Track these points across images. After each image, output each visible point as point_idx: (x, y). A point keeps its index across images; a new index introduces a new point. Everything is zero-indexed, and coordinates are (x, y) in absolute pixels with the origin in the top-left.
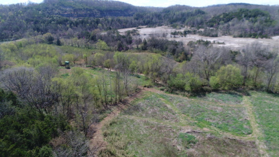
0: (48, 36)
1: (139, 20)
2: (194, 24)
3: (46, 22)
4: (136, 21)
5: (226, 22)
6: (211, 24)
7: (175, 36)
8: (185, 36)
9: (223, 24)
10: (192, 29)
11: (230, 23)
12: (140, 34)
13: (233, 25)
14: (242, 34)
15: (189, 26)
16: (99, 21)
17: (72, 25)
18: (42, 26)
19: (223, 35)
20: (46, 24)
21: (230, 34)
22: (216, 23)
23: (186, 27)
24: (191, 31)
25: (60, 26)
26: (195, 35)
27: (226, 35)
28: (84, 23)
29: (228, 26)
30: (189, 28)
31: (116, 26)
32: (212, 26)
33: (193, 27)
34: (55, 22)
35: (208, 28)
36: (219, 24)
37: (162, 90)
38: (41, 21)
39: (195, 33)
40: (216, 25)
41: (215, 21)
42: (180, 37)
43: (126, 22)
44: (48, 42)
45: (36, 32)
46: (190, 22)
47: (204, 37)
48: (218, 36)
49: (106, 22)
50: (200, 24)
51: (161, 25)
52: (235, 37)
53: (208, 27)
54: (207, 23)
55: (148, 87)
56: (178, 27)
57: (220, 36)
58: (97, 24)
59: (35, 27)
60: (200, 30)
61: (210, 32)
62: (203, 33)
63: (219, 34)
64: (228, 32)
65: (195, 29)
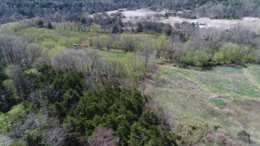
0: (38, 20)
1: (118, 3)
2: (172, 7)
3: (30, 6)
4: (115, 4)
5: (201, 5)
6: (188, 6)
7: (159, 18)
8: (168, 18)
9: (198, 7)
10: (171, 12)
11: (205, 6)
12: (126, 17)
13: (208, 8)
14: (217, 16)
15: (168, 9)
16: (82, 5)
17: (57, 8)
18: (27, 10)
19: (200, 17)
20: (29, 8)
21: (207, 16)
22: (192, 6)
23: (164, 9)
24: (171, 13)
25: (45, 10)
26: (175, 17)
27: (203, 17)
28: (68, 6)
29: (204, 9)
30: (168, 10)
31: (99, 9)
32: (189, 9)
33: (171, 9)
34: (39, 5)
35: (185, 11)
36: (195, 7)
37: (175, 66)
38: (24, 5)
39: (175, 15)
40: (193, 7)
41: (191, 4)
42: (163, 19)
43: (107, 5)
44: (38, 26)
45: (21, 15)
46: (168, 5)
47: (185, 19)
48: (197, 18)
49: (89, 5)
50: (177, 7)
51: (140, 8)
52: (211, 18)
53: (186, 9)
54: (184, 6)
55: (162, 64)
56: (158, 10)
58: (80, 7)
59: (19, 10)
60: (179, 12)
61: (189, 14)
62: (182, 15)
63: (197, 16)
64: (205, 14)
65: (174, 11)
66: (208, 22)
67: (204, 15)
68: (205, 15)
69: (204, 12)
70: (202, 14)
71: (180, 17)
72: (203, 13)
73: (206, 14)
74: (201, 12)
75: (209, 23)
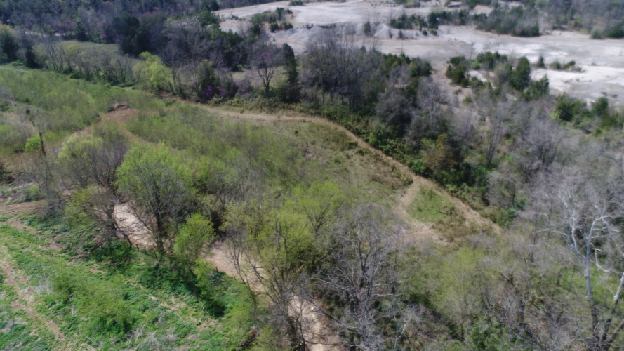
7: (403, 31)
8: (435, 34)
10: (453, 6)
12: (295, 26)
19: (554, 28)
21: (577, 27)
24: (450, 13)
26: (464, 27)
27: (563, 29)
35: (502, 3)
39: (462, 19)
42: (417, 35)
47: (496, 35)
48: (541, 31)
52: (596, 36)
57: (548, 34)
60: (481, 10)
61: (513, 18)
62: (489, 21)
63: (543, 25)
64: (572, 19)
65: (462, 5)
66: (585, 54)
67: (569, 22)
68: (573, 22)
69: (570, 11)
70: (562, 18)
71: (479, 28)
72: (566, 12)
73: (575, 17)
74: (559, 10)
75: (590, 60)
